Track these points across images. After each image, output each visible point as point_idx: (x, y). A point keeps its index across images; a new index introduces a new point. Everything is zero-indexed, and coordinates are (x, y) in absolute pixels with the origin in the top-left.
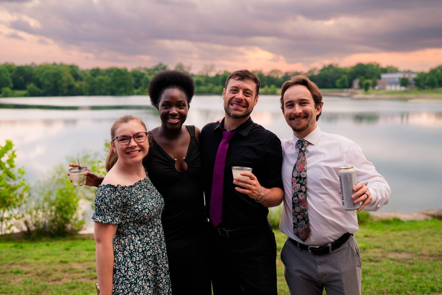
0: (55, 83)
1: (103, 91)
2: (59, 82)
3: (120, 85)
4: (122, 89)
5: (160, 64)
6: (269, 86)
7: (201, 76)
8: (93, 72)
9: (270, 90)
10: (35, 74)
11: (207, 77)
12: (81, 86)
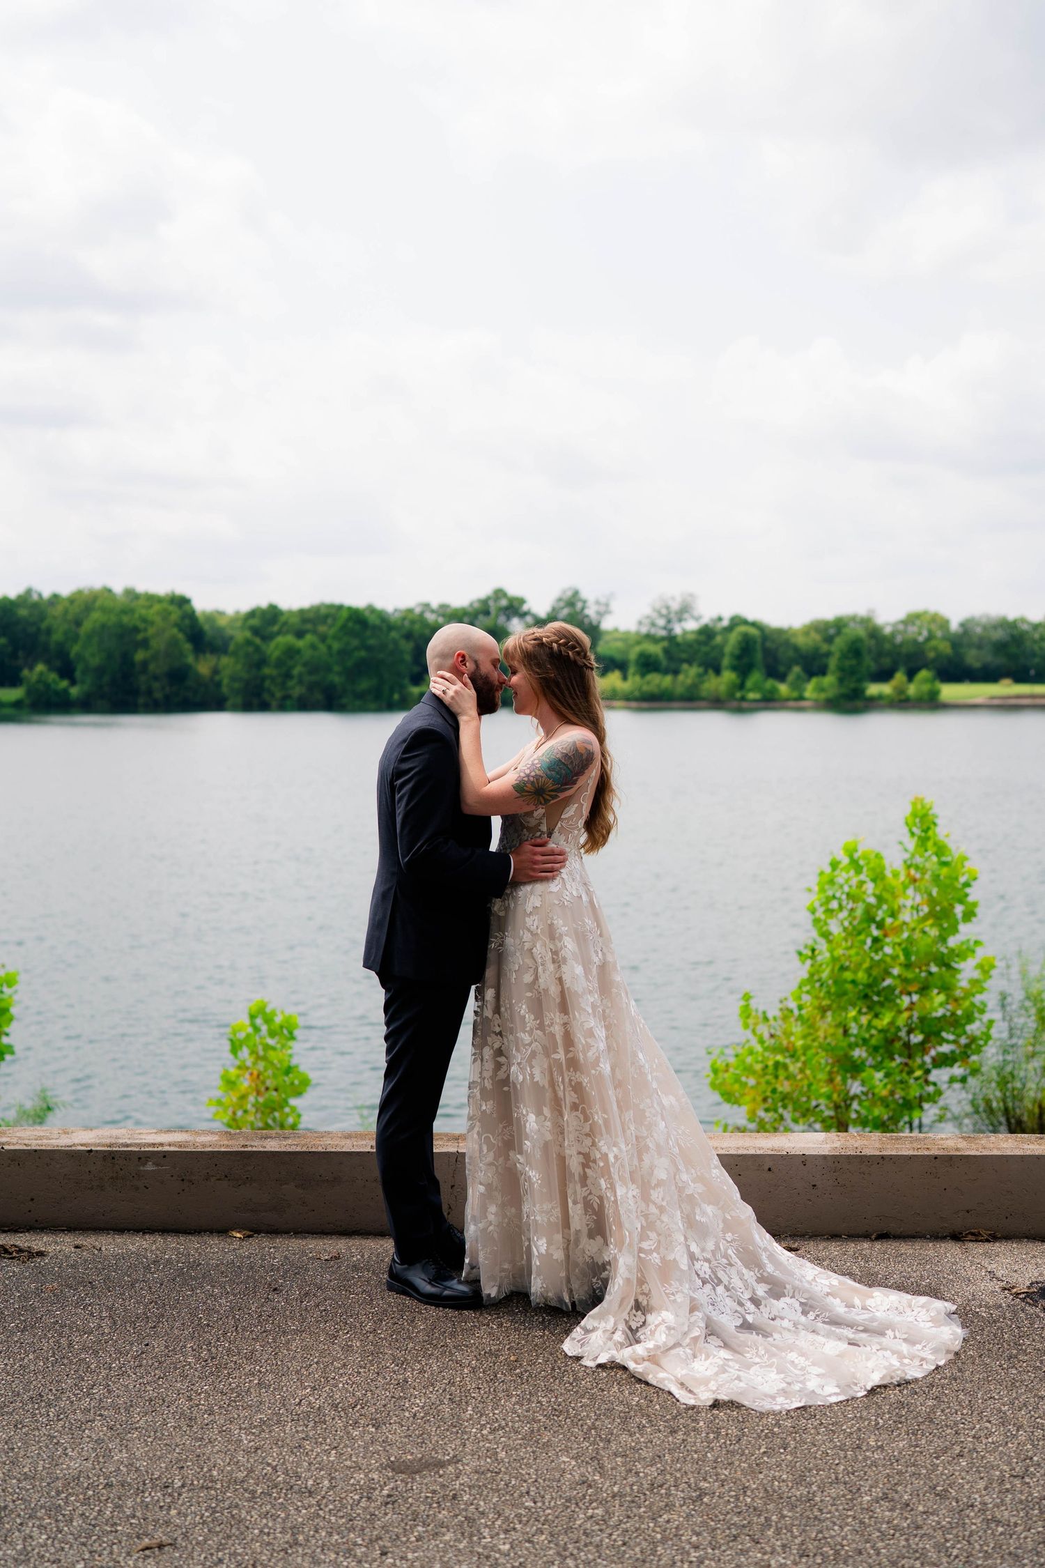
0: (126, 658)
1: (297, 691)
2: (140, 656)
3: (358, 670)
4: (364, 684)
5: (499, 593)
6: (911, 675)
7: (649, 637)
8: (255, 622)
9: (912, 690)
10: (49, 631)
11: (671, 638)
12: (216, 671)
